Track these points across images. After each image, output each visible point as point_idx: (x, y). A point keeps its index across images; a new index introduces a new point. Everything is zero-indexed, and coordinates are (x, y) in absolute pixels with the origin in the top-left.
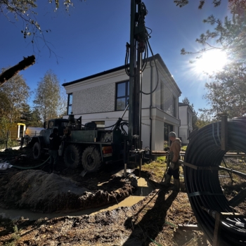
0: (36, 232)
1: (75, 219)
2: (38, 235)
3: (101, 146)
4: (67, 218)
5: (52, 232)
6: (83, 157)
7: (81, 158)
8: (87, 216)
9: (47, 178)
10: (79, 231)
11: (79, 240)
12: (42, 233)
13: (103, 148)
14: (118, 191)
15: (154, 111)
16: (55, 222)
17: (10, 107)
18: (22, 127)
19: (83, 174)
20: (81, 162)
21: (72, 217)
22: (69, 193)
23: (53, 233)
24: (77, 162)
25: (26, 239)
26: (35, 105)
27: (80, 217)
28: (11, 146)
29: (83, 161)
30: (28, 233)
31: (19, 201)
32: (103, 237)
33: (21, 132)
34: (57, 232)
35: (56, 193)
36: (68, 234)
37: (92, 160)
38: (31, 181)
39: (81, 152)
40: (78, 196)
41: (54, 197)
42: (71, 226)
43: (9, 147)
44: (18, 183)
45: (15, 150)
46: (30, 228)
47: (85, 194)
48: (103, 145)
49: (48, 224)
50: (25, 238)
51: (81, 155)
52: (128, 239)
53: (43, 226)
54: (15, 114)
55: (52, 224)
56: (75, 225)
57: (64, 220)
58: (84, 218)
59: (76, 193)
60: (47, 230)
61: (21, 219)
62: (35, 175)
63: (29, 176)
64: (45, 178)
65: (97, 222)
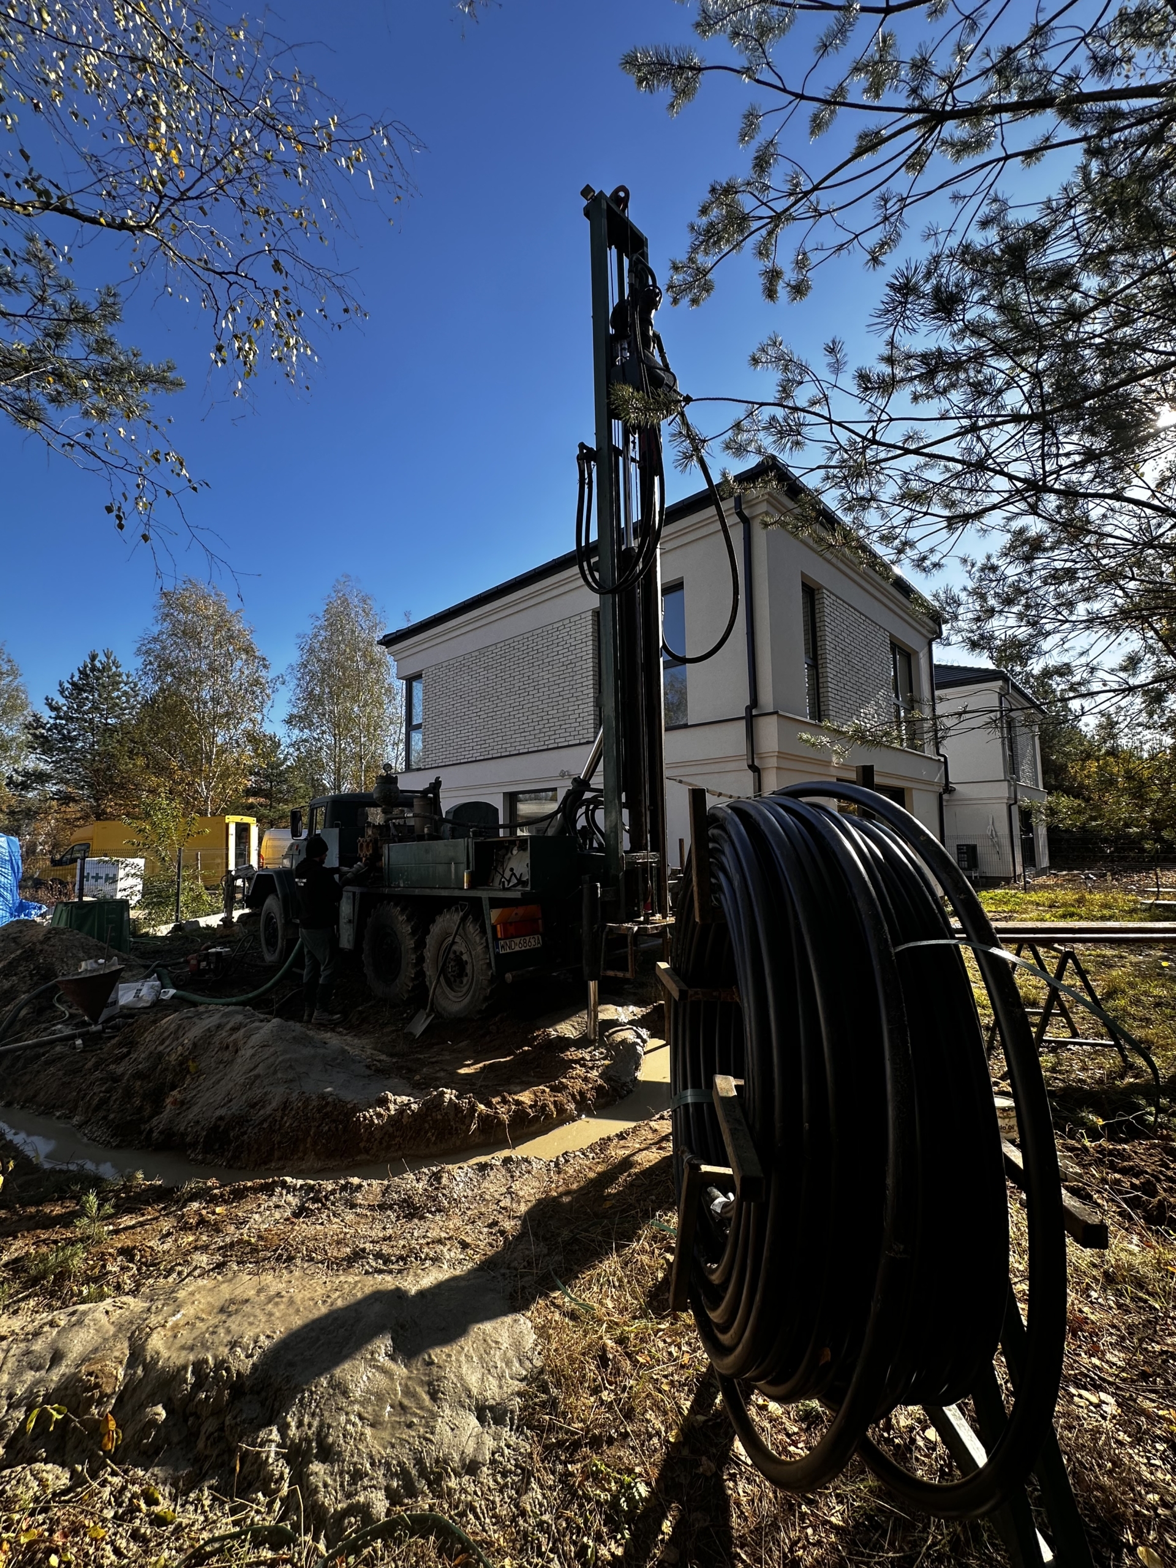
0: (166, 1225)
1: (311, 1188)
2: (169, 1234)
3: (486, 904)
4: (284, 1184)
5: (216, 1228)
6: (428, 954)
7: (421, 960)
8: (356, 1181)
9: (256, 1039)
10: (305, 1228)
11: (290, 1259)
12: (186, 1228)
13: (494, 915)
14: (526, 1097)
15: (769, 731)
16: (239, 1195)
17: (200, 751)
18: (243, 831)
19: (419, 1026)
20: (421, 974)
21: (300, 1182)
22: (323, 1097)
23: (218, 1231)
24: (408, 972)
25: (129, 1243)
26: (296, 734)
27: (329, 1186)
28: (195, 913)
29: (429, 970)
30: (142, 1224)
31: (155, 1121)
32: (378, 1256)
33: (242, 854)
34: (232, 1229)
35: (277, 1095)
36: (260, 1238)
37: (461, 964)
38: (199, 1047)
39: (421, 931)
40: (356, 1109)
41: (268, 1110)
42: (288, 1213)
43: (187, 917)
44: (160, 1056)
45: (208, 927)
46: (150, 1212)
47: (383, 1102)
48: (495, 903)
49: (214, 1200)
50: (124, 1240)
51: (420, 945)
52: (470, 1272)
53: (195, 1205)
54: (224, 775)
55: (226, 1202)
56: (301, 1212)
57: (268, 1189)
58: (344, 1188)
59: (349, 1097)
60: (202, 1222)
61: (131, 1177)
62: (219, 1027)
63: (195, 1031)
64: (248, 1036)
65: (382, 1207)
